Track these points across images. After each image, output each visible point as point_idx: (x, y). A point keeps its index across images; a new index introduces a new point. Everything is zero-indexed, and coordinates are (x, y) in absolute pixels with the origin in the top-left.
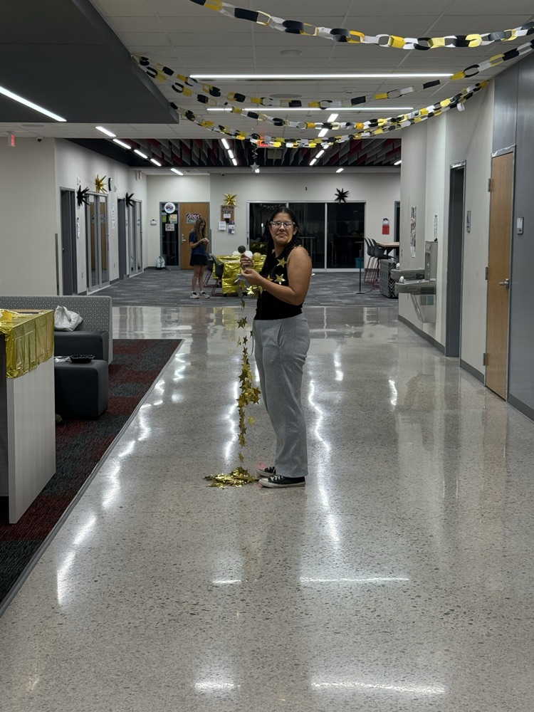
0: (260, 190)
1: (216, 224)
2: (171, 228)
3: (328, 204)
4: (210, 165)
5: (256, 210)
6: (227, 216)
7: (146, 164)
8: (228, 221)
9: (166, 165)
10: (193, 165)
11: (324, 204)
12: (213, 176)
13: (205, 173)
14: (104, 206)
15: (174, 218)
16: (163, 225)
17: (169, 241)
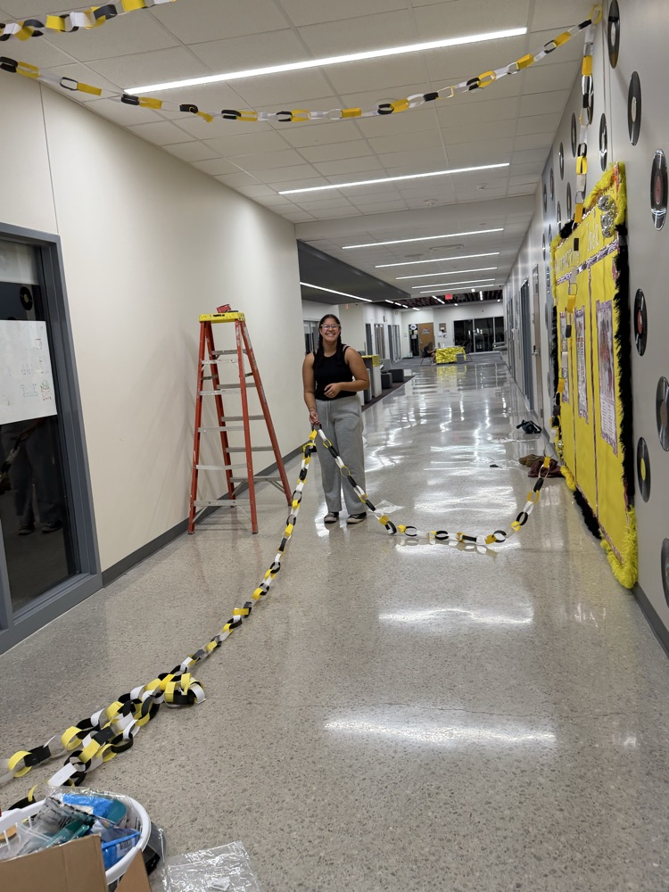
0: (460, 314)
1: (437, 333)
2: (414, 337)
3: (496, 318)
4: (431, 305)
5: (458, 324)
6: (443, 328)
7: (402, 307)
8: (443, 331)
9: (410, 307)
10: (423, 306)
11: (492, 318)
12: (434, 309)
13: (430, 308)
14: (382, 328)
15: (416, 332)
16: (411, 336)
17: (414, 344)
